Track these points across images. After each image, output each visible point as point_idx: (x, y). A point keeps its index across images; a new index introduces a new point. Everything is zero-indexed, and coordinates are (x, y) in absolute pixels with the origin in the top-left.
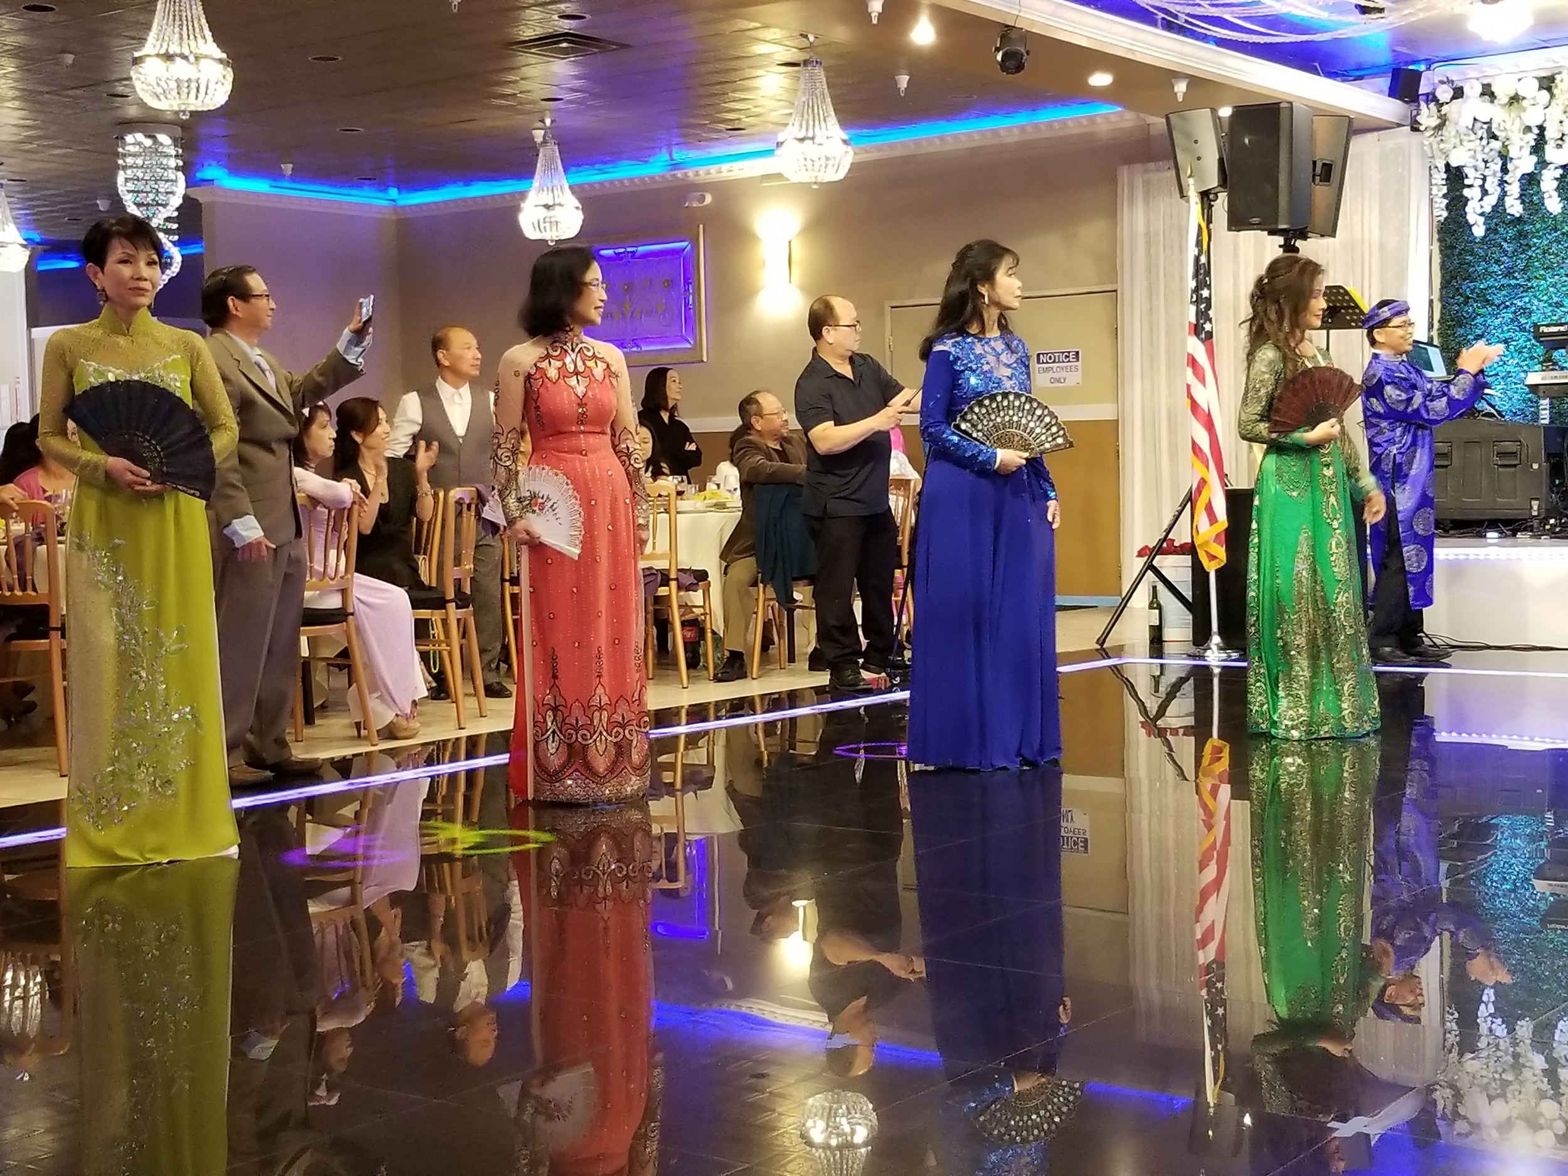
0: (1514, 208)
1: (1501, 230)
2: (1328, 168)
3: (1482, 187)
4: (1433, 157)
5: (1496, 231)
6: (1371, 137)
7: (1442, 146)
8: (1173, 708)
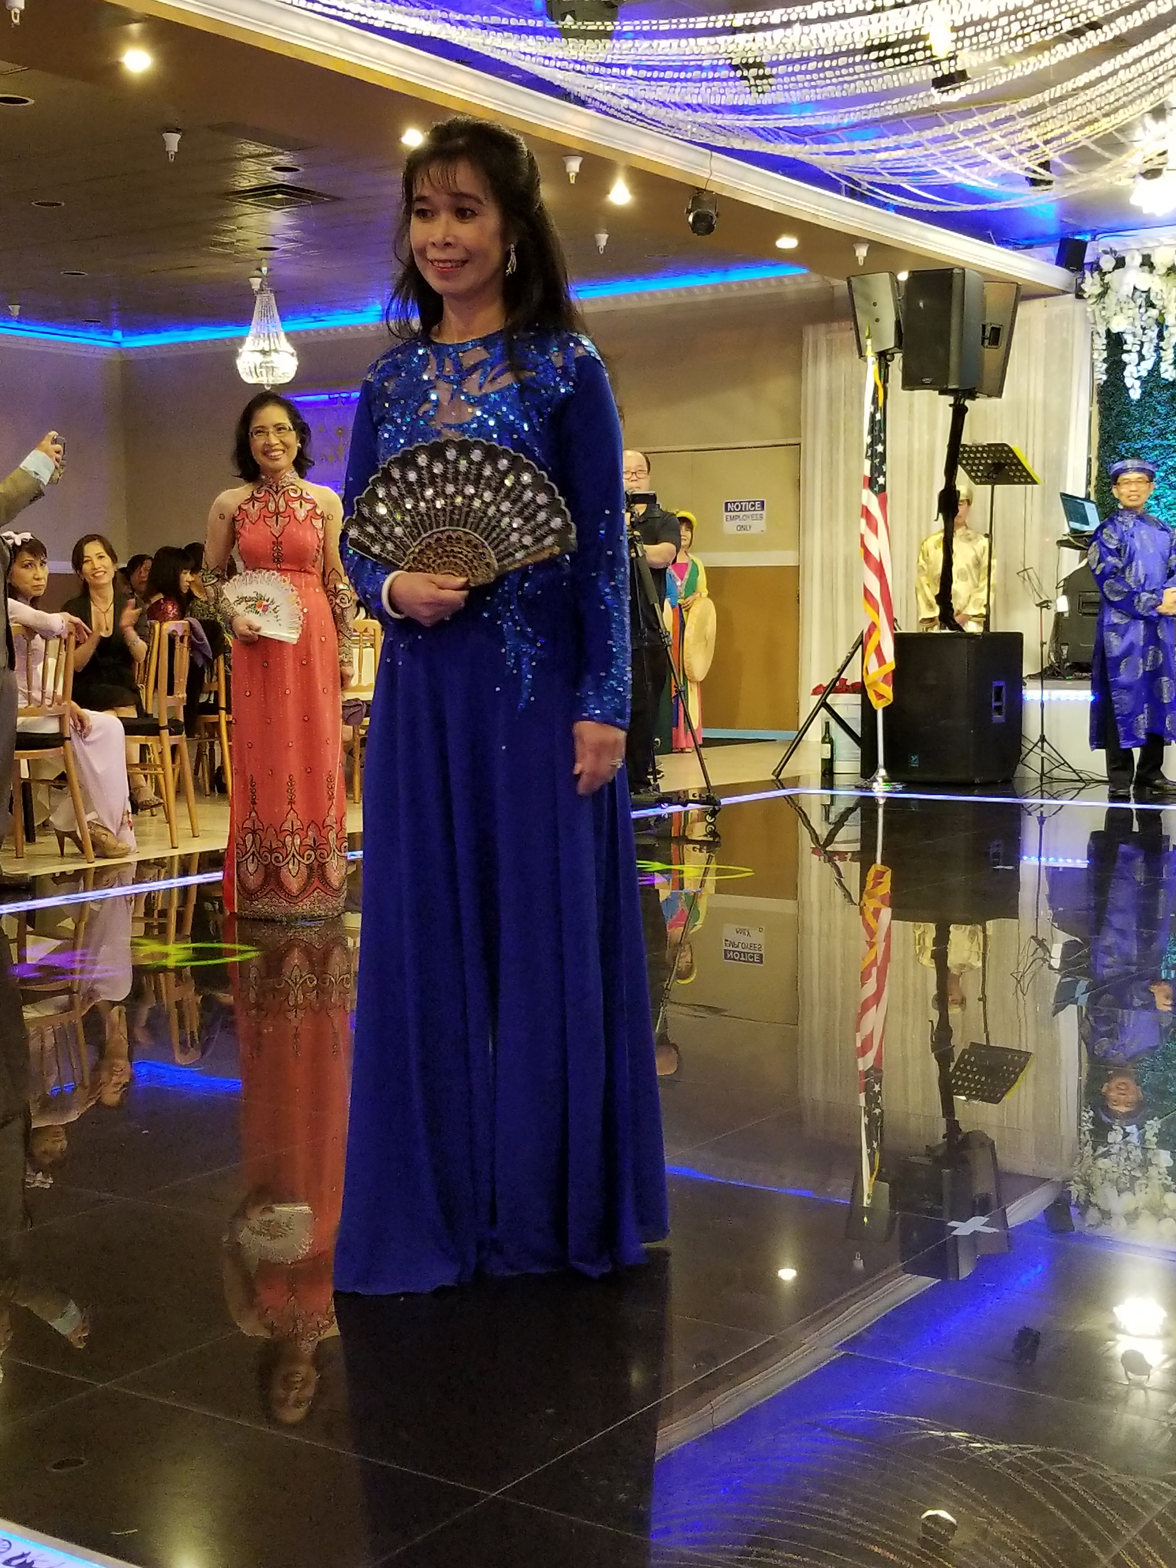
0: (1168, 372)
1: (1155, 393)
2: (996, 332)
3: (1140, 352)
4: (1095, 323)
5: (1150, 395)
6: (1038, 303)
7: (1103, 313)
8: (841, 835)
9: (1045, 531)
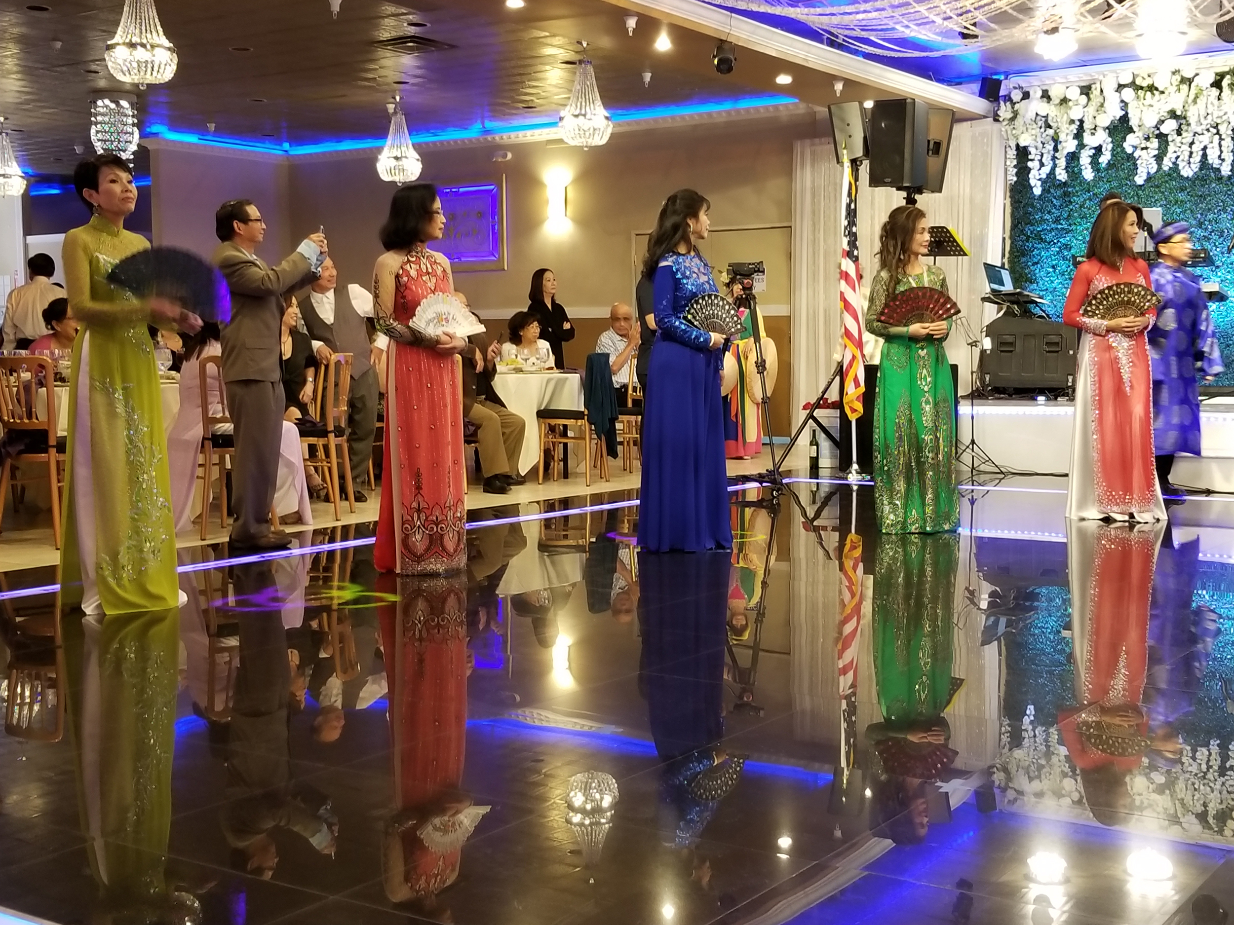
0: (1062, 175)
1: (1052, 191)
2: (938, 145)
3: (1041, 161)
4: (1008, 139)
5: (1049, 192)
6: (967, 125)
7: (1014, 132)
8: (825, 513)
9: (971, 290)
